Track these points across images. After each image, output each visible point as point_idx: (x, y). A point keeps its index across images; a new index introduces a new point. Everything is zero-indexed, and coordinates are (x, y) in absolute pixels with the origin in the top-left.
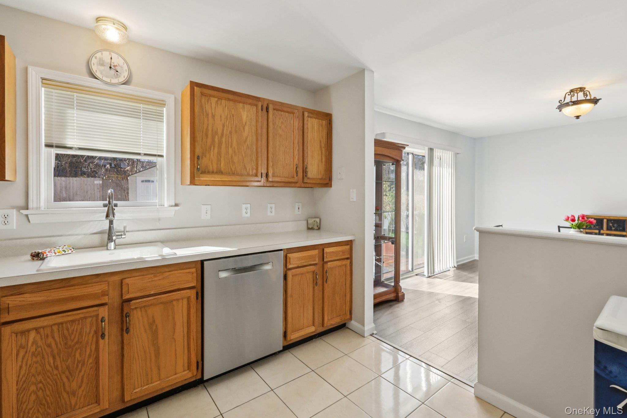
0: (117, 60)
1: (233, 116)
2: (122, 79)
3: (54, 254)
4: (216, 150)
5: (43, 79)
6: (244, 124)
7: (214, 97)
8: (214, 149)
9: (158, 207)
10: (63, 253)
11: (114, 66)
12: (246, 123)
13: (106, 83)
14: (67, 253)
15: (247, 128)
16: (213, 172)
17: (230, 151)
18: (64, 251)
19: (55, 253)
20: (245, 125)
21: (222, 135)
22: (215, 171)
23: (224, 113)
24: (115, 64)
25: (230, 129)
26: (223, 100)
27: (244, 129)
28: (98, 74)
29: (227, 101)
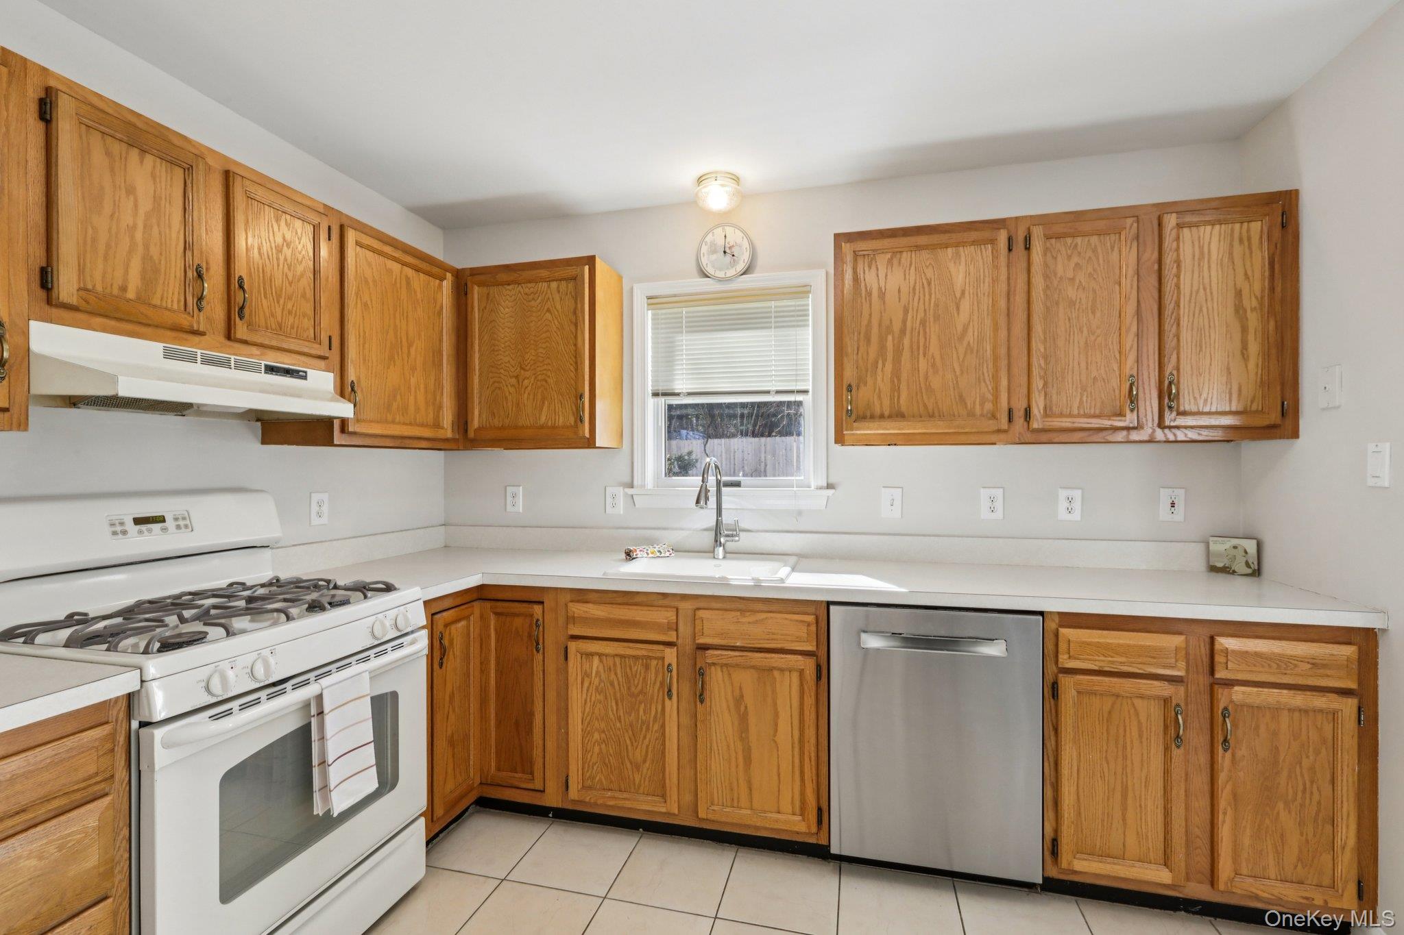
0: (734, 236)
1: (929, 284)
2: (741, 266)
3: (646, 555)
4: (889, 367)
5: (649, 298)
6: (958, 295)
7: (883, 251)
8: (884, 365)
9: (795, 489)
10: (658, 554)
11: (730, 248)
12: (963, 293)
13: (720, 280)
14: (663, 555)
15: (966, 305)
16: (882, 417)
17: (923, 364)
18: (660, 552)
19: (648, 554)
20: (960, 298)
21: (903, 331)
22: (887, 413)
23: (907, 281)
24: (731, 244)
25: (921, 315)
26: (904, 254)
27: (958, 309)
28: (710, 270)
29: (913, 252)
